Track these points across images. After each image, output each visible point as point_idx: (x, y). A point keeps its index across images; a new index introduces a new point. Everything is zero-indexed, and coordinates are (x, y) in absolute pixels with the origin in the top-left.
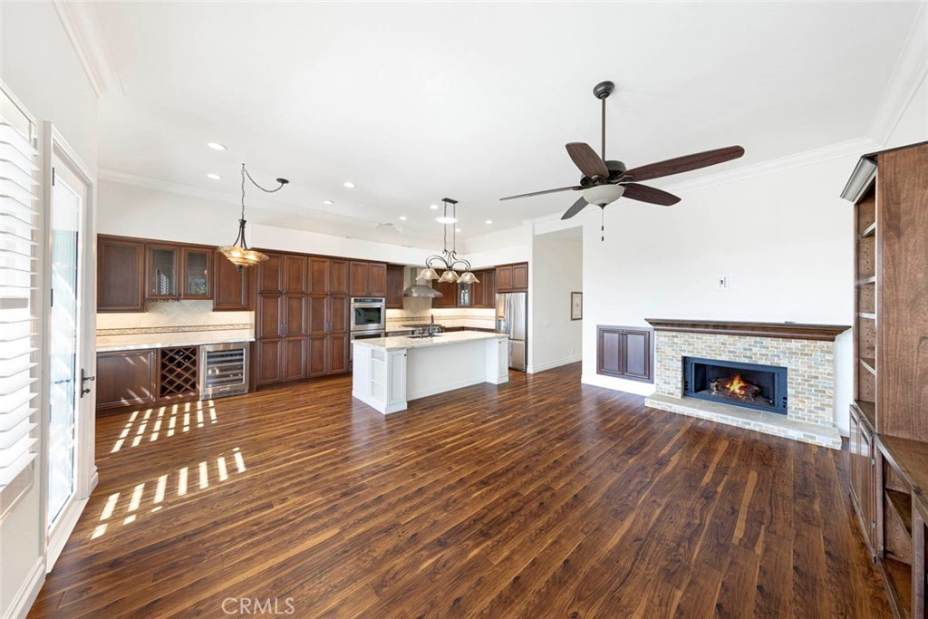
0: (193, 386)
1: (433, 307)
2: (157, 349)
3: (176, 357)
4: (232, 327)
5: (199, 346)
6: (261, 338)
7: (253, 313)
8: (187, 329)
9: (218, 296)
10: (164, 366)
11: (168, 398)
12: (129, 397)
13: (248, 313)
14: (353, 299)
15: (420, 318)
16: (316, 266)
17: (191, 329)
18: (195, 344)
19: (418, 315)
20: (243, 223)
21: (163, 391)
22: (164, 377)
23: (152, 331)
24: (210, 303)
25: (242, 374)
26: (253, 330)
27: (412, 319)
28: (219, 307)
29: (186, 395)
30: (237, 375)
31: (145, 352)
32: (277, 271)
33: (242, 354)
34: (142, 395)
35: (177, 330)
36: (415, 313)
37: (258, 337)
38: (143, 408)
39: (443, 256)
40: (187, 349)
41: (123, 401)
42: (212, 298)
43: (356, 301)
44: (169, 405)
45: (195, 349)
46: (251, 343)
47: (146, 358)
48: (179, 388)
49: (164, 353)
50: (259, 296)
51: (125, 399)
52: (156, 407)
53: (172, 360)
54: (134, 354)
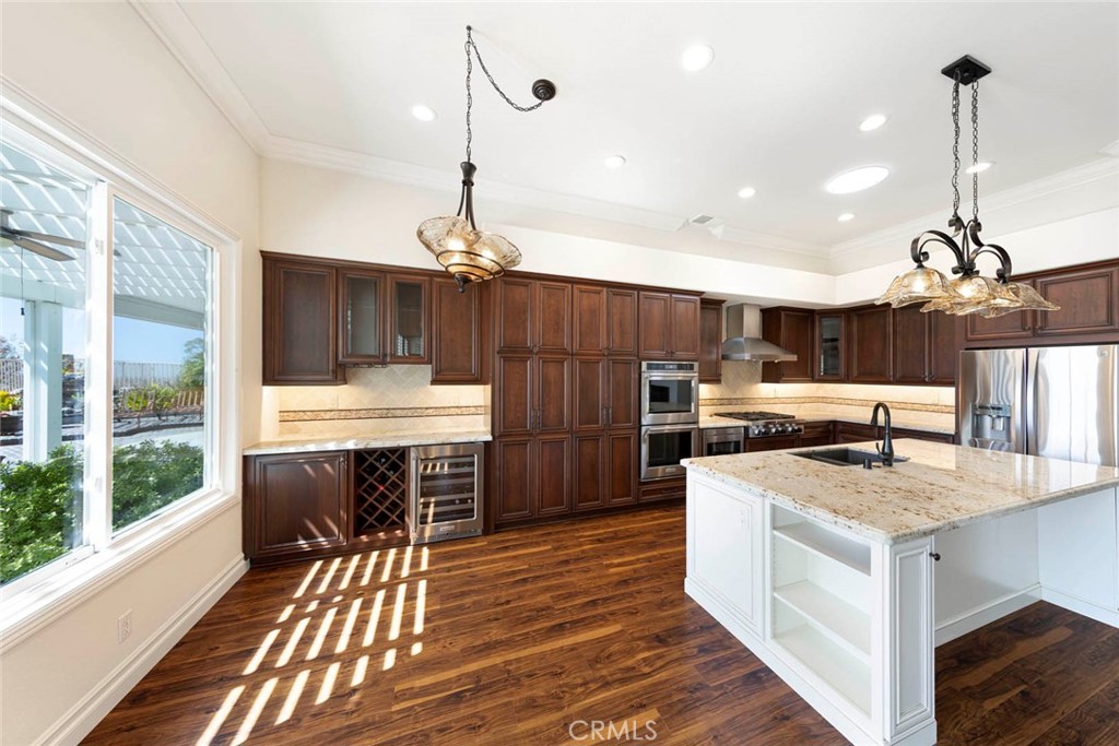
0: (402, 517)
1: (763, 381)
2: (348, 451)
3: (378, 465)
4: (459, 411)
5: (409, 447)
6: (500, 436)
7: (489, 387)
8: (398, 412)
9: (439, 360)
10: (360, 480)
11: (364, 538)
12: (309, 536)
13: (481, 387)
14: (644, 364)
15: (742, 401)
16: (585, 302)
17: (404, 413)
18: (403, 443)
19: (738, 395)
20: (469, 169)
21: (360, 526)
22: (360, 500)
23: (353, 415)
24: (426, 371)
25: (473, 501)
26: (489, 417)
27: (730, 401)
28: (439, 377)
29: (390, 535)
30: (463, 501)
31: (331, 456)
32: (525, 312)
33: (472, 464)
34: (327, 533)
35: (388, 413)
36: (734, 392)
37: (497, 435)
38: (328, 557)
39: (950, 232)
40: (393, 450)
41: (301, 542)
42: (431, 363)
43: (650, 367)
44: (365, 552)
45: (404, 451)
46: (485, 443)
47: (333, 467)
48: (382, 518)
49: (359, 456)
50: (497, 356)
51: (305, 539)
52: (346, 555)
53: (372, 469)
54: (316, 459)
